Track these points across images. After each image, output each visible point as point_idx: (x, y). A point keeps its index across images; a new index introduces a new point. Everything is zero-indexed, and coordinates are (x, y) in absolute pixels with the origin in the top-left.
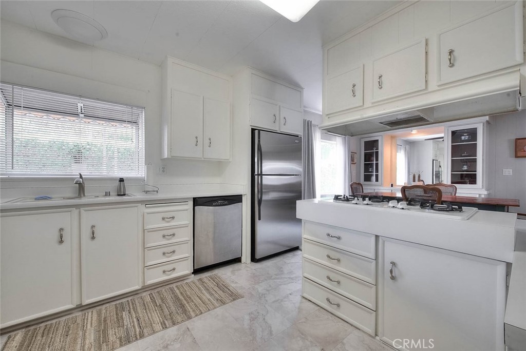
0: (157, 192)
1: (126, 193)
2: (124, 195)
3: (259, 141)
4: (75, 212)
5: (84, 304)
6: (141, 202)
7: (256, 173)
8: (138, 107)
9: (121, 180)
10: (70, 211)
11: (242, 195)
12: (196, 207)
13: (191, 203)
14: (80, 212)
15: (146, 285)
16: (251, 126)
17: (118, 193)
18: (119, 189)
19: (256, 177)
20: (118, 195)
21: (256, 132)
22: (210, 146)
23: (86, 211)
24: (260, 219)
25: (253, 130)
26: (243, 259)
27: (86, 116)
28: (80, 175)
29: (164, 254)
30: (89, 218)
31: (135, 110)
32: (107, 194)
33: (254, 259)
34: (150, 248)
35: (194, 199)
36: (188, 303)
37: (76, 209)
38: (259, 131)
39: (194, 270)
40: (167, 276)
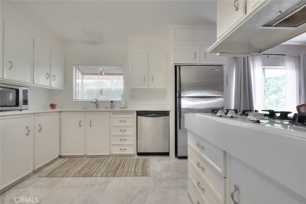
0: (127, 108)
1: (114, 107)
3: (180, 74)
5: (87, 155)
6: (110, 111)
7: (178, 96)
9: (112, 102)
11: (169, 111)
12: (138, 117)
13: (135, 114)
15: (112, 153)
16: (175, 64)
18: (111, 106)
19: (178, 98)
22: (153, 81)
23: (88, 114)
24: (180, 128)
25: (176, 66)
26: (170, 154)
27: (106, 74)
28: (97, 100)
29: (121, 140)
30: (90, 117)
33: (177, 156)
34: (114, 136)
35: (137, 112)
37: (85, 113)
38: (179, 66)
39: (137, 152)
40: (122, 152)
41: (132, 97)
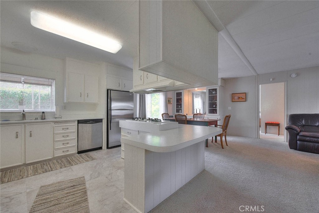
0: (61, 118)
1: (46, 118)
2: (45, 119)
3: (110, 95)
4: (23, 125)
5: (26, 163)
6: (53, 122)
7: (109, 109)
8: (52, 79)
9: (43, 113)
10: (21, 125)
11: (102, 119)
13: (76, 122)
14: (25, 125)
15: (55, 156)
16: (107, 88)
17: (41, 118)
18: (42, 116)
19: (109, 111)
20: (42, 119)
21: (109, 91)
22: (87, 97)
23: (28, 125)
24: (110, 129)
25: (108, 90)
26: (103, 148)
27: (25, 83)
28: (23, 110)
29: (63, 144)
30: (29, 128)
31: (50, 80)
32: (36, 119)
33: (108, 148)
35: (78, 121)
36: (73, 162)
37: (23, 124)
38: (110, 90)
39: (78, 151)
40: (65, 153)
41: (65, 108)
